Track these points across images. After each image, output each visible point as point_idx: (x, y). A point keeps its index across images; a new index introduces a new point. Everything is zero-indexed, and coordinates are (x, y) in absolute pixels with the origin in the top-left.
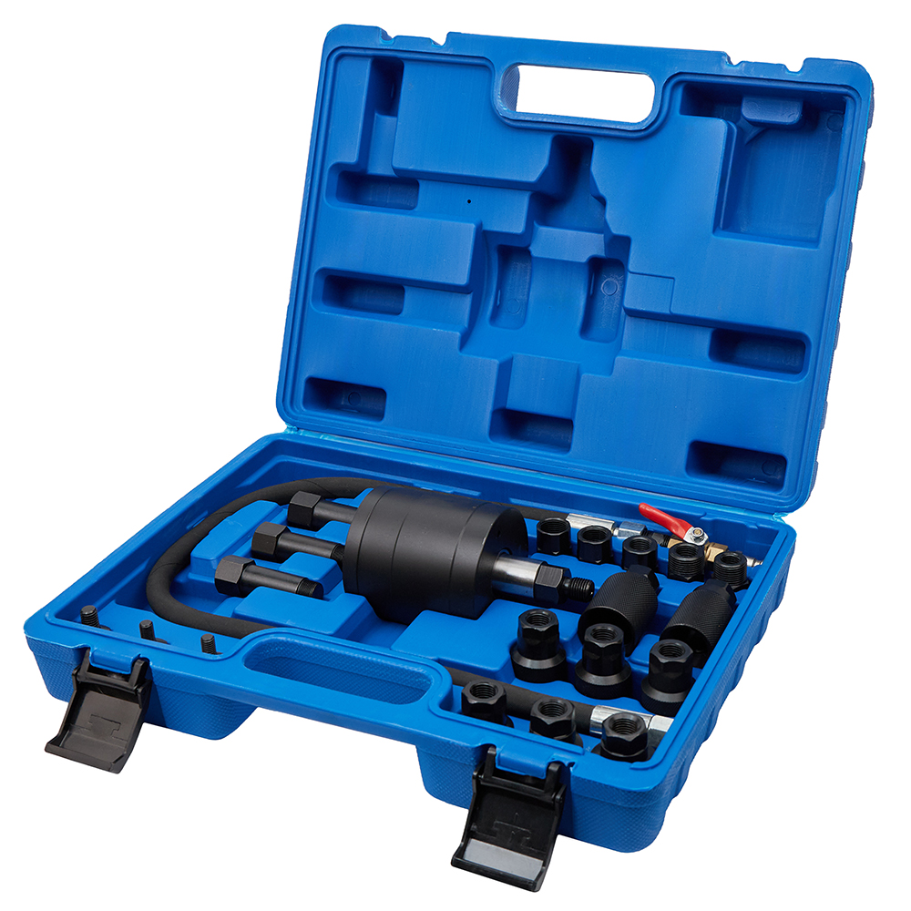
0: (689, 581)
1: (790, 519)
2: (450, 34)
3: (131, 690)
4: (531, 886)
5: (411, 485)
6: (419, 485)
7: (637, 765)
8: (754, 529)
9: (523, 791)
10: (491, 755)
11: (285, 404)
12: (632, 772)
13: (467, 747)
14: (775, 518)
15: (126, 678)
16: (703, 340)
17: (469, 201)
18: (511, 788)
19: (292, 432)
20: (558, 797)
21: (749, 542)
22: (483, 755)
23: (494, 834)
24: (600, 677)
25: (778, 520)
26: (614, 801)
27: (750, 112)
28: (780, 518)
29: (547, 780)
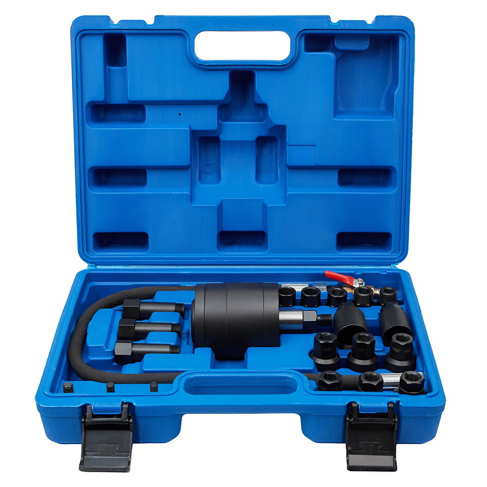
0: (369, 307)
1: (400, 266)
2: (156, 17)
3: (126, 422)
4: (393, 469)
5: (179, 285)
6: (184, 285)
7: (429, 394)
8: (386, 274)
9: (377, 422)
10: (355, 407)
11: (83, 251)
12: (429, 398)
13: (342, 406)
14: (392, 266)
15: (119, 416)
16: (334, 176)
17: (180, 114)
18: (370, 421)
19: (92, 268)
20: (396, 420)
21: (382, 282)
22: (351, 408)
23: (361, 449)
24: (366, 361)
25: (394, 268)
26: (426, 414)
27: (339, 45)
28: (395, 267)
29: (389, 413)
